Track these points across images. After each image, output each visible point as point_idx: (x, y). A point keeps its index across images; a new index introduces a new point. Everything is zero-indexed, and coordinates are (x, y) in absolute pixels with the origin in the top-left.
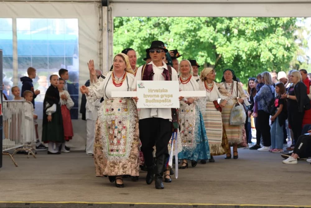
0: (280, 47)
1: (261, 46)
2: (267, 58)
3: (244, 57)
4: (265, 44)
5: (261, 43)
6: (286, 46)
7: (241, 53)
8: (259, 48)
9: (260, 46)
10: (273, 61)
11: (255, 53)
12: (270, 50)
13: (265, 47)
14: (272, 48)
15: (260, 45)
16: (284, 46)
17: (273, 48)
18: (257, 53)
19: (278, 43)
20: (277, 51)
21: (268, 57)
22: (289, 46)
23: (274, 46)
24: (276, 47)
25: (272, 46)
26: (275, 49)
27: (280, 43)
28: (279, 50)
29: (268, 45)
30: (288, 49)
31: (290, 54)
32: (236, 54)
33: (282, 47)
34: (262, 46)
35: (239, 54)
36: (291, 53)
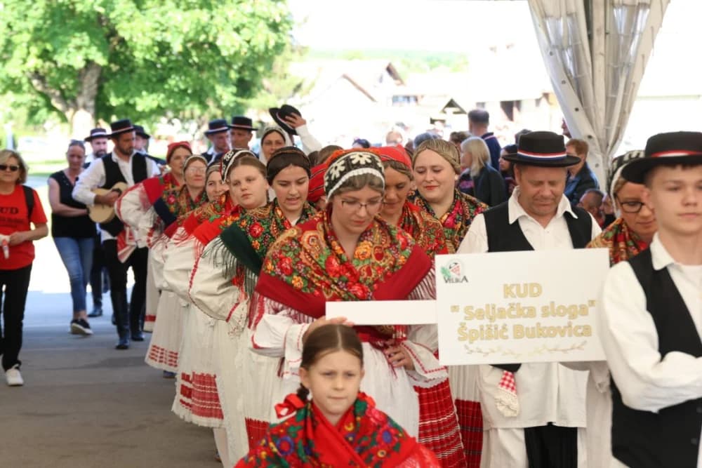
0: (258, 22)
1: (215, 21)
3: (177, 47)
4: (225, 16)
5: (214, 12)
6: (271, 20)
7: (168, 37)
8: (211, 24)
9: (214, 19)
11: (202, 38)
12: (237, 30)
13: (225, 21)
14: (240, 27)
15: (212, 17)
16: (267, 19)
17: (244, 26)
18: (208, 36)
19: (253, 15)
20: (253, 32)
22: (278, 20)
23: (245, 20)
24: (250, 23)
25: (241, 21)
26: (248, 28)
27: (258, 13)
28: (256, 30)
29: (231, 18)
30: (274, 27)
31: (280, 38)
32: (159, 39)
33: (262, 24)
34: (219, 20)
35: (165, 39)
36: (281, 35)
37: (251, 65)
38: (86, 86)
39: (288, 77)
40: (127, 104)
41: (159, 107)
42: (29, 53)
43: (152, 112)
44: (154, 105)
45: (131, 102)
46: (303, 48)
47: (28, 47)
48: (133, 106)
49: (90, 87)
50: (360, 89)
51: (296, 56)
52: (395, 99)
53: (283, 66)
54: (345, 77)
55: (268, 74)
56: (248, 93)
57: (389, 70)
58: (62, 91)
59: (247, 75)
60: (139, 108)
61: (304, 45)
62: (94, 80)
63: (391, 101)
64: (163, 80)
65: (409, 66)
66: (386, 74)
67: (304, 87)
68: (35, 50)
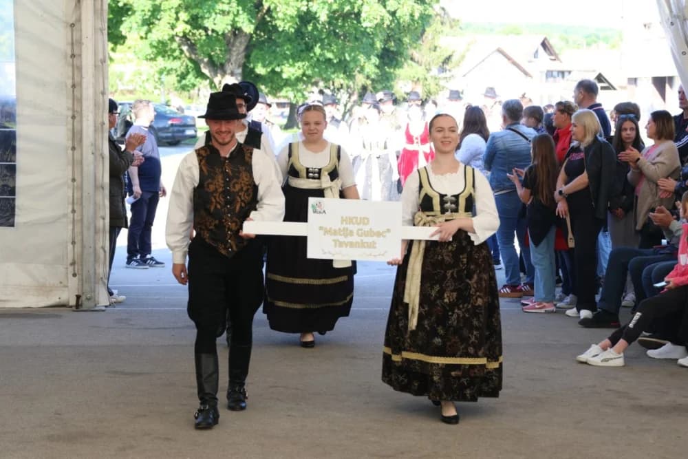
2: (377, 19)
3: (323, 16)
7: (314, 7)
10: (388, 26)
11: (347, 8)
18: (354, 8)
21: (379, 18)
31: (425, 9)
32: (304, 9)
35: (311, 9)
36: (427, 6)
37: (396, 36)
38: (235, 54)
39: (438, 49)
40: (273, 71)
41: (304, 74)
42: (177, 19)
43: (298, 80)
44: (300, 73)
45: (278, 69)
46: (454, 20)
47: (177, 13)
48: (279, 74)
49: (238, 55)
50: (514, 63)
51: (446, 28)
52: (550, 74)
53: (433, 39)
54: (500, 51)
55: (415, 45)
56: (394, 63)
57: (544, 45)
58: (210, 57)
59: (392, 45)
60: (285, 76)
61: (457, 18)
62: (242, 48)
63: (544, 76)
64: (309, 48)
65: (567, 42)
66: (541, 49)
67: (454, 59)
68: (184, 16)
